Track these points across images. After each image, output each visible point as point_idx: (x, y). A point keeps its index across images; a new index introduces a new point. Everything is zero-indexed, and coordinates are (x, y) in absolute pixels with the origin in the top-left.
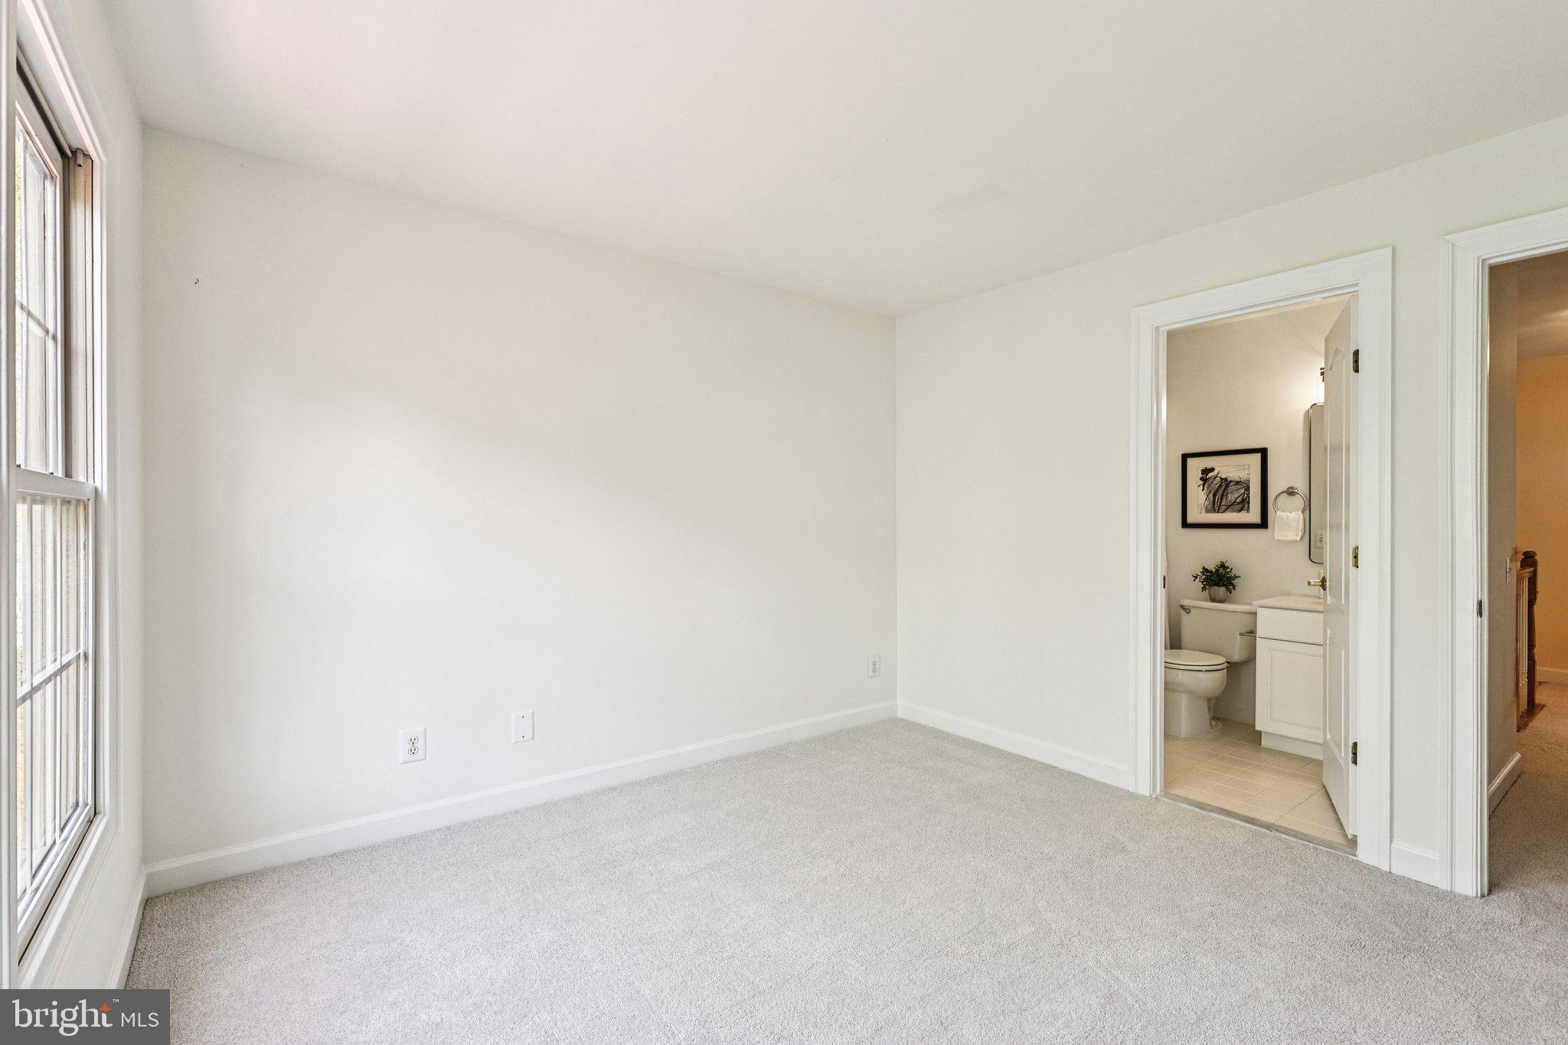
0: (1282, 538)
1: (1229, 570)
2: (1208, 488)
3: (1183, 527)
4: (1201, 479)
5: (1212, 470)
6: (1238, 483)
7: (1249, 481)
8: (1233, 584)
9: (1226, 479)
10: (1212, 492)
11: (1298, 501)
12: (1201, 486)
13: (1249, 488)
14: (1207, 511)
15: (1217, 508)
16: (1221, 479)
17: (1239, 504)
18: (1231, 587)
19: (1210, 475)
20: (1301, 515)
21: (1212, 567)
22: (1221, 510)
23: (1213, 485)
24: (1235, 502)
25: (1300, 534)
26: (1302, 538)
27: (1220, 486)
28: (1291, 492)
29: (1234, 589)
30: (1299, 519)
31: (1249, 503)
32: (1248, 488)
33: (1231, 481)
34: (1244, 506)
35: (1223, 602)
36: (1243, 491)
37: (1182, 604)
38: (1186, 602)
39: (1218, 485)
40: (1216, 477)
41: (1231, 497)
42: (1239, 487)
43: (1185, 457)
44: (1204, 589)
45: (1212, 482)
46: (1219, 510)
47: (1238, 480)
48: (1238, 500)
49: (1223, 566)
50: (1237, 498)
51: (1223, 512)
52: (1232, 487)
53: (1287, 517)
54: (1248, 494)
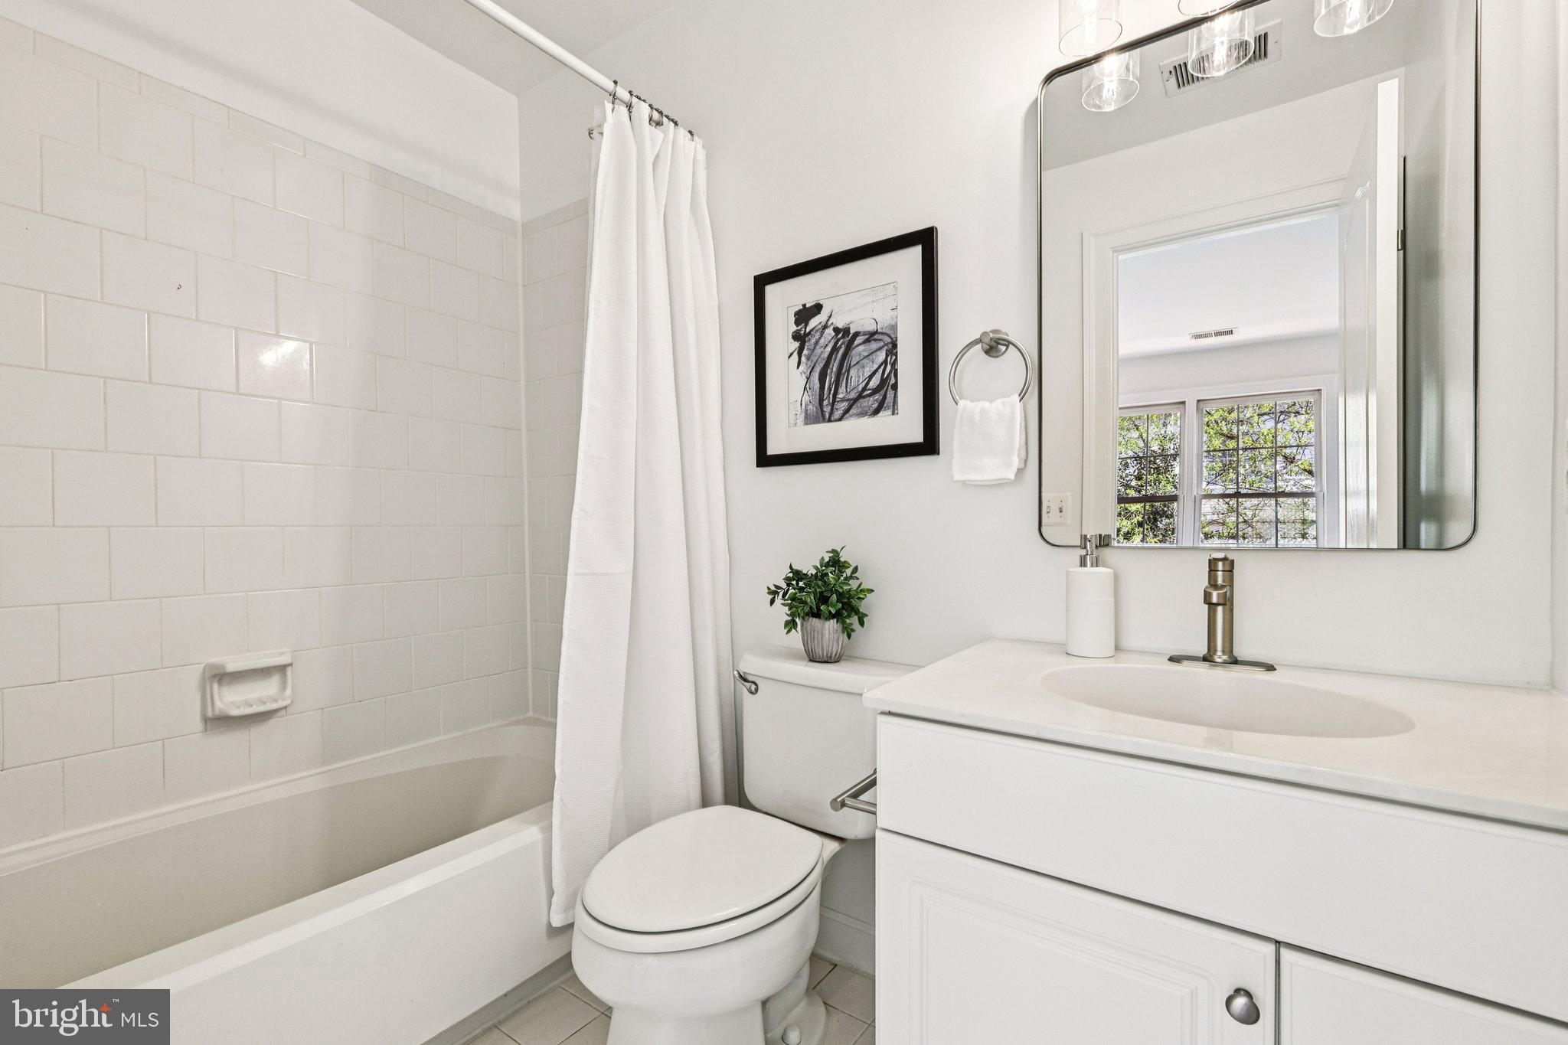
0: (972, 476)
1: (848, 572)
2: (808, 358)
3: (758, 466)
4: (796, 336)
5: (818, 308)
6: (871, 336)
7: (894, 328)
8: (857, 612)
9: (846, 331)
10: (818, 369)
11: (1011, 367)
12: (795, 356)
13: (895, 346)
14: (810, 419)
15: (827, 409)
16: (837, 330)
17: (875, 391)
18: (854, 620)
19: (814, 323)
20: (1018, 407)
21: (808, 568)
22: (837, 414)
23: (818, 350)
24: (864, 389)
25: (1016, 463)
26: (1020, 471)
27: (835, 350)
28: (994, 346)
29: (862, 623)
30: (1013, 419)
31: (895, 387)
32: (893, 348)
33: (857, 334)
34: (885, 397)
35: (837, 661)
36: (881, 356)
37: (744, 668)
38: (751, 665)
39: (829, 349)
40: (825, 327)
41: (857, 377)
42: (874, 345)
43: (762, 282)
44: (790, 625)
45: (817, 343)
46: (831, 413)
47: (872, 328)
48: (875, 382)
49: (835, 562)
50: (871, 377)
51: (840, 419)
52: (860, 350)
53: (983, 412)
54: (894, 364)
